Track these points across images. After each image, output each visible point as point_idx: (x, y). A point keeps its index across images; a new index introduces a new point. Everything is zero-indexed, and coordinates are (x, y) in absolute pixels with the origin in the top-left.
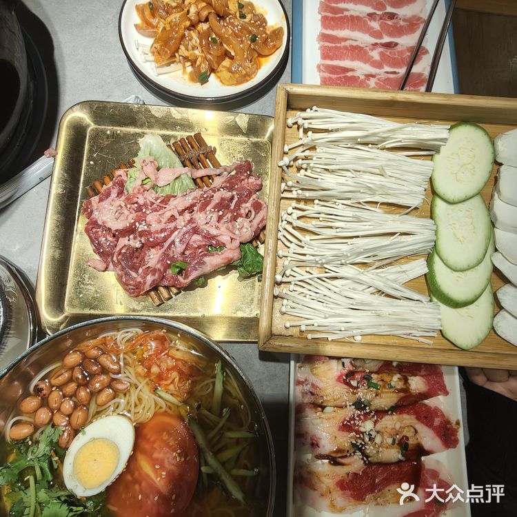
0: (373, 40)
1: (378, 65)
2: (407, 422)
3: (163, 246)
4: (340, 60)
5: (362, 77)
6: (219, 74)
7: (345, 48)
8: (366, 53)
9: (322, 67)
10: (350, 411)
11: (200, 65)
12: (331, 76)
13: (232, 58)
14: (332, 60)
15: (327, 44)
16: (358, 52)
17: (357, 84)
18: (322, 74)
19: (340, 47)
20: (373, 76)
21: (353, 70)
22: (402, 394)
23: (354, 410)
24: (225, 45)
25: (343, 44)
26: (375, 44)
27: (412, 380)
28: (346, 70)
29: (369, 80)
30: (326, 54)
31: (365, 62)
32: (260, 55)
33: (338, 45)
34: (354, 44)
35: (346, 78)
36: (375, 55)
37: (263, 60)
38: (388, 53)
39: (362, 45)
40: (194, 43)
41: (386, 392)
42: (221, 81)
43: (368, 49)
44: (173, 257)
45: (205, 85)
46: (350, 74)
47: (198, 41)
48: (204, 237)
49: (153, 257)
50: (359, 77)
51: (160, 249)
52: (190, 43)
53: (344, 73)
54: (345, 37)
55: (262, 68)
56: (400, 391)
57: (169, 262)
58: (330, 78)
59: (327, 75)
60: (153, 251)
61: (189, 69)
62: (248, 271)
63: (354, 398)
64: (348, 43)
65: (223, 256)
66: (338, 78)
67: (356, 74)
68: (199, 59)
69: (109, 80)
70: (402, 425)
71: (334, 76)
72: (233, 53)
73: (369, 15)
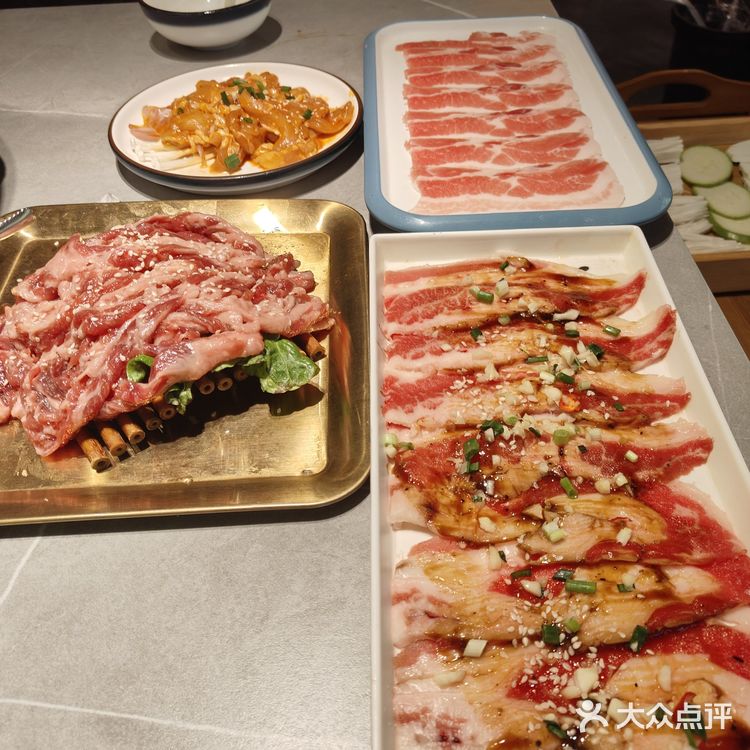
0: (491, 112)
1: (504, 133)
2: (687, 670)
4: (442, 134)
5: (479, 145)
7: (448, 122)
8: (481, 123)
9: (413, 143)
10: (533, 655)
12: (428, 148)
14: (427, 134)
15: (418, 121)
16: (467, 123)
17: (472, 153)
18: (414, 148)
19: (439, 122)
20: (498, 144)
21: (463, 141)
22: (656, 603)
23: (543, 652)
24: (264, 126)
25: (443, 118)
26: (496, 114)
27: (678, 576)
28: (452, 141)
29: (491, 147)
30: (419, 130)
31: (481, 132)
33: (437, 120)
34: (462, 116)
35: (453, 148)
36: (498, 123)
37: (325, 140)
38: (518, 120)
39: (474, 117)
40: (218, 124)
41: (615, 601)
43: (484, 119)
46: (457, 145)
47: (223, 121)
50: (474, 146)
52: (212, 126)
53: (448, 144)
56: (650, 595)
58: (426, 151)
63: (537, 620)
64: (451, 117)
66: (440, 151)
67: (471, 143)
68: (226, 140)
70: (677, 679)
71: (432, 149)
72: (277, 132)
73: (480, 89)
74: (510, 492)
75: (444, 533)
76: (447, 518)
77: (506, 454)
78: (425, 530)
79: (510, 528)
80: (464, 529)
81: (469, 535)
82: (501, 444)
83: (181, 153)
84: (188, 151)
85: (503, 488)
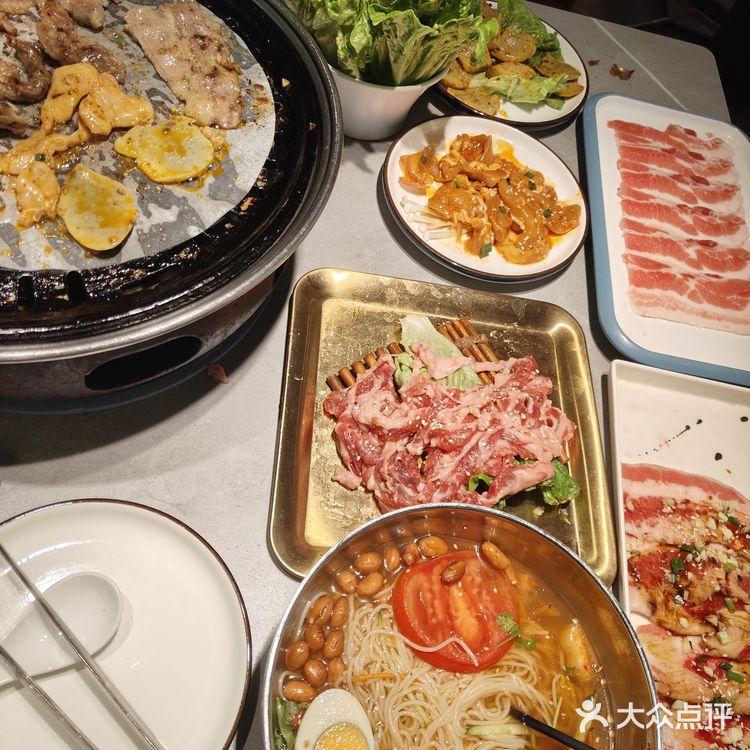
0: (687, 236)
1: (696, 265)
3: (460, 452)
4: (650, 252)
5: (679, 276)
6: (503, 249)
7: (655, 239)
8: (680, 249)
9: (629, 258)
11: (484, 236)
12: (643, 270)
13: (519, 232)
14: (640, 251)
15: (633, 232)
16: (670, 246)
17: (673, 283)
18: (630, 266)
19: (648, 238)
20: (692, 277)
21: (667, 266)
24: (513, 218)
25: (652, 235)
26: (691, 241)
28: (659, 265)
29: (688, 280)
30: (632, 243)
31: (680, 259)
32: (551, 233)
33: (647, 235)
34: (666, 236)
35: (660, 274)
36: (692, 252)
37: (554, 238)
38: (707, 253)
39: (674, 240)
40: (481, 209)
42: (505, 257)
43: (682, 244)
44: (474, 467)
45: (484, 259)
46: (663, 270)
47: (486, 208)
48: (512, 443)
49: (446, 467)
50: (675, 276)
51: (457, 455)
52: (475, 209)
53: (656, 268)
54: (652, 226)
55: (554, 248)
57: (468, 474)
58: (641, 272)
59: (637, 268)
60: (446, 457)
61: (465, 238)
62: (556, 498)
63: (711, 693)
64: (657, 235)
65: (536, 470)
66: (650, 273)
67: (673, 271)
68: (485, 229)
69: (357, 236)
71: (646, 271)
72: (523, 228)
73: (679, 206)
74: (696, 601)
75: (660, 624)
76: (661, 614)
77: (695, 572)
78: (648, 618)
79: (696, 628)
80: (670, 622)
81: (674, 628)
82: (694, 565)
83: (443, 224)
84: (449, 223)
85: (693, 597)
